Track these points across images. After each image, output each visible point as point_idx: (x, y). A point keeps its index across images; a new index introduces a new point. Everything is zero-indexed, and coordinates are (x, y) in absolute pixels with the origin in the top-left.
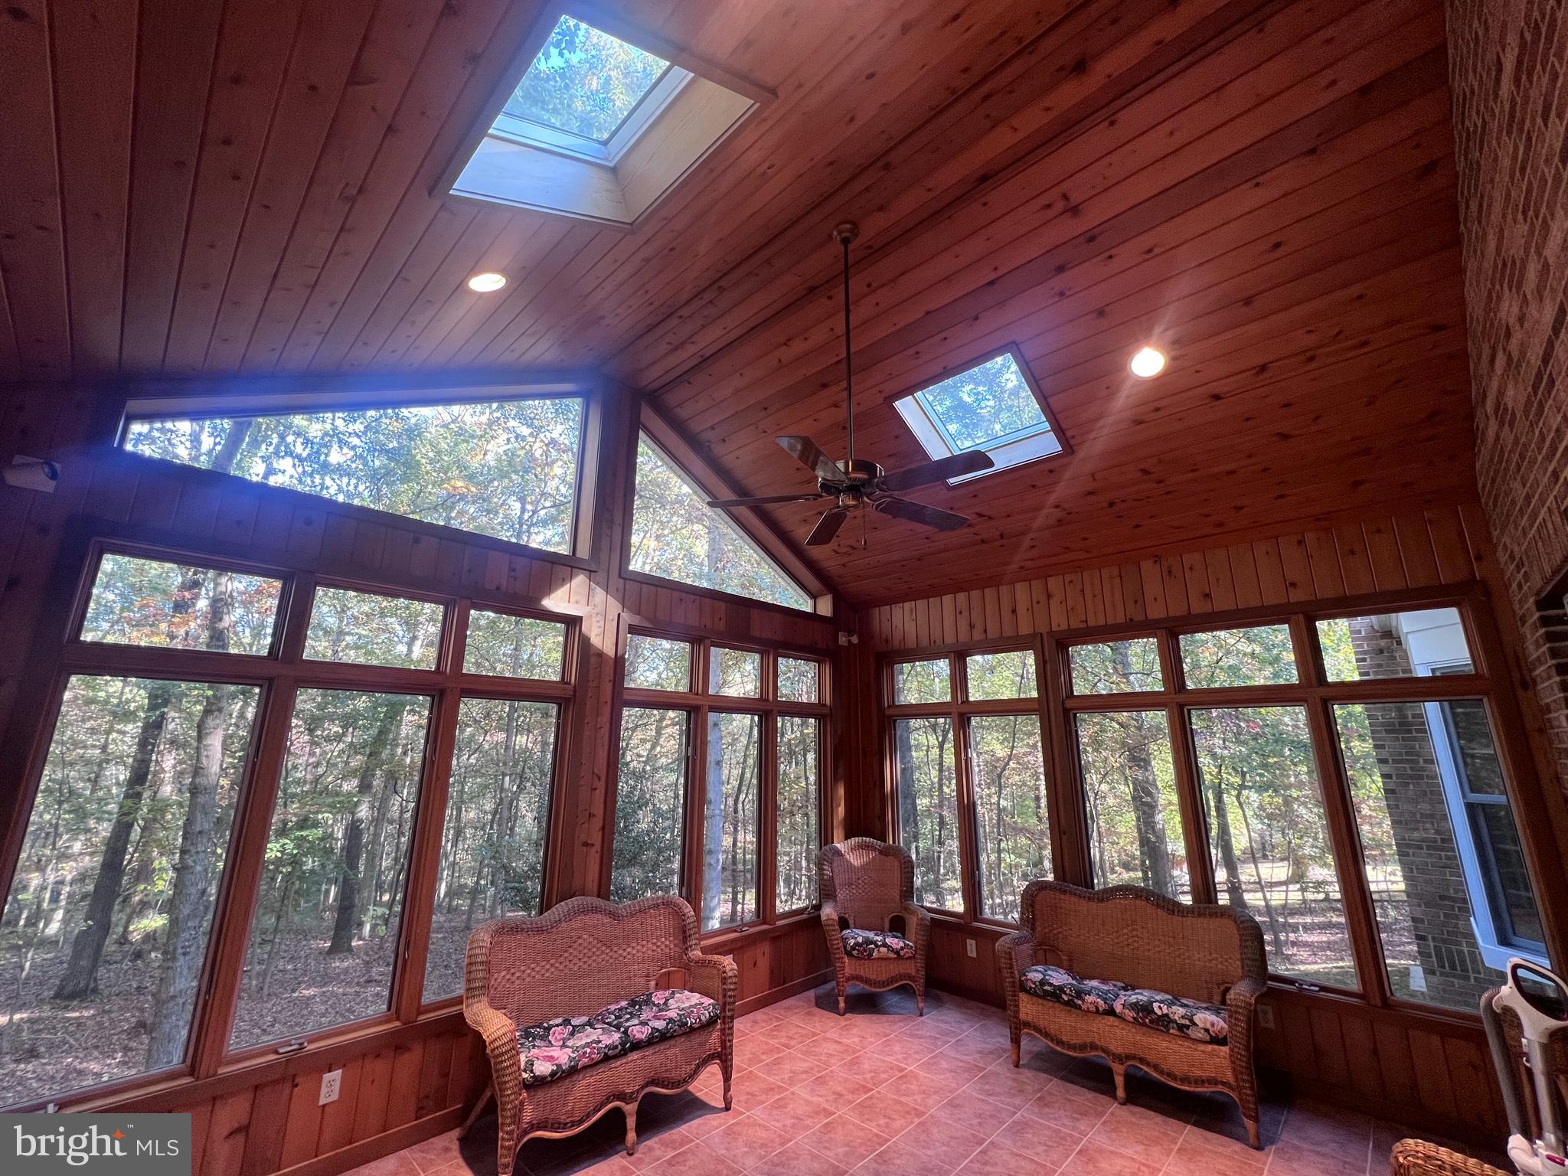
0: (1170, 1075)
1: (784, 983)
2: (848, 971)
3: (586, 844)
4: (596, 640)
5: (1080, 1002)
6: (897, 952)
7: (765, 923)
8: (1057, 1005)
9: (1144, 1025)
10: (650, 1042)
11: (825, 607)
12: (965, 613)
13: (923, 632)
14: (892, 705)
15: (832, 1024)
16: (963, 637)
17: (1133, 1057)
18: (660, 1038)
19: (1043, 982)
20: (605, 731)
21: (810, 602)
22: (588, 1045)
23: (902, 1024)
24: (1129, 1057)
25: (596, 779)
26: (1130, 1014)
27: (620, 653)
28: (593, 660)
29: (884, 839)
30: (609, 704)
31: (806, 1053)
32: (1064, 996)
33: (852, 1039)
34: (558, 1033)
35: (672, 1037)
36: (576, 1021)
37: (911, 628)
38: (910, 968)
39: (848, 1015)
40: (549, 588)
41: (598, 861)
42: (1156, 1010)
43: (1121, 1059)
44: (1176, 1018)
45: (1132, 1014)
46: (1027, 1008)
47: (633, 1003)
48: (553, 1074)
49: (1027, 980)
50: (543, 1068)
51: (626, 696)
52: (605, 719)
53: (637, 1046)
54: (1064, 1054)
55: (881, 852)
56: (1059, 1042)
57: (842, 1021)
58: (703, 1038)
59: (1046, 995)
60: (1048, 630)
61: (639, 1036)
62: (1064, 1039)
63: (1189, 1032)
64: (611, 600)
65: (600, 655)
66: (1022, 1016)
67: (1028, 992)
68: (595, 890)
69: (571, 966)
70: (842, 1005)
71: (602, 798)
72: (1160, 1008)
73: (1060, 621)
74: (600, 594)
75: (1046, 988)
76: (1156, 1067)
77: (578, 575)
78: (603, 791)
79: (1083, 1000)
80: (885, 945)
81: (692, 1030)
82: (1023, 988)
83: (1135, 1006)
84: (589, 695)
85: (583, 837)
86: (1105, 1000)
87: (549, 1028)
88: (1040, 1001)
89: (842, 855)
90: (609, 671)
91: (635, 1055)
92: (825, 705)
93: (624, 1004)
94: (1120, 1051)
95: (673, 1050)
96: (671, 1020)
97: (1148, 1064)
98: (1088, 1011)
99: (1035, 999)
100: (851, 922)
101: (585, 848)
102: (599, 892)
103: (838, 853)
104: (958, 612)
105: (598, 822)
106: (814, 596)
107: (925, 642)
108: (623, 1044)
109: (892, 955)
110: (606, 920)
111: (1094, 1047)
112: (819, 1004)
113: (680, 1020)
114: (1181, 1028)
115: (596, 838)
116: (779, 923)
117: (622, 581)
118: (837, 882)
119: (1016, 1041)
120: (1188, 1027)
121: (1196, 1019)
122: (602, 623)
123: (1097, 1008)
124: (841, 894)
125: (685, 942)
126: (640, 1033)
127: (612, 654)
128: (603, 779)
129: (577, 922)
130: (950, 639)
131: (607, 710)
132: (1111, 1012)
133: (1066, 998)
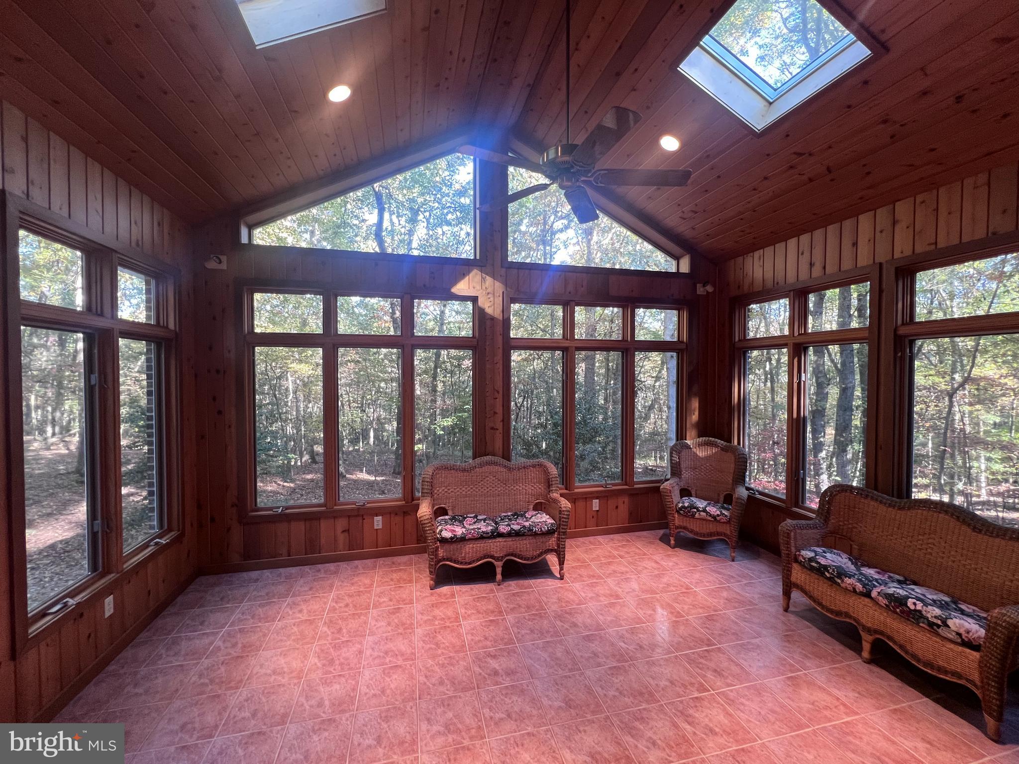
0: (914, 656)
1: (641, 522)
2: (677, 523)
3: (492, 428)
4: (489, 311)
5: (839, 581)
6: (714, 517)
7: (626, 485)
8: (821, 578)
9: (896, 613)
10: (509, 534)
11: (685, 267)
12: (807, 254)
13: (769, 275)
14: (744, 339)
15: (662, 552)
16: (804, 275)
17: (882, 633)
18: (518, 534)
19: (811, 560)
20: (500, 366)
21: (674, 263)
22: (474, 529)
23: (712, 563)
24: (876, 632)
25: (496, 393)
26: (883, 601)
27: (506, 317)
28: (488, 323)
29: (729, 440)
30: (501, 349)
31: (630, 563)
32: (826, 573)
33: (668, 563)
34: (470, 520)
35: (523, 535)
36: (480, 517)
37: (758, 274)
38: (727, 529)
39: (676, 549)
40: (455, 282)
41: (501, 438)
42: (909, 604)
43: (869, 631)
44: (929, 616)
45: (885, 601)
46: (798, 575)
47: (515, 514)
48: (451, 538)
49: (799, 555)
50: (447, 534)
51: (513, 344)
52: (499, 357)
53: (501, 535)
54: (822, 613)
55: (722, 449)
56: (820, 604)
57: (670, 551)
58: (544, 540)
59: (812, 569)
60: (889, 257)
61: (502, 530)
62: (824, 603)
63: (940, 631)
64: (497, 284)
65: (493, 319)
66: (793, 579)
67: (800, 563)
68: (501, 453)
69: (482, 490)
70: (672, 542)
71: (501, 403)
72: (915, 604)
73: (903, 248)
74: (489, 280)
75: (813, 564)
76: (901, 647)
77: (472, 270)
78: (501, 399)
79: (843, 581)
80: (704, 511)
81: (536, 534)
82: (796, 560)
83: (888, 596)
84: (488, 343)
85: (491, 425)
86: (864, 586)
87: (465, 518)
88: (809, 572)
89: (690, 448)
90: (499, 329)
91: (500, 539)
92: (683, 342)
93: (509, 514)
94: (869, 625)
95: (525, 542)
96: (524, 527)
97: (895, 642)
98: (846, 589)
99: (805, 570)
100: (693, 492)
101: (493, 431)
102: (503, 455)
103: (688, 447)
104: (799, 253)
105: (499, 417)
106: (677, 258)
107: (769, 284)
108: (492, 532)
109: (710, 518)
110: (503, 469)
111: (847, 615)
112: (661, 539)
113: (529, 528)
114: (931, 625)
115: (499, 426)
116: (636, 486)
117: (504, 270)
118: (683, 465)
119: (787, 594)
120: (939, 626)
121: (950, 622)
122: (492, 299)
123: (854, 589)
124: (686, 475)
125: (549, 488)
126: (503, 528)
127: (501, 318)
128: (501, 392)
129: (486, 469)
130: (791, 278)
131: (500, 352)
132: (868, 595)
133: (828, 575)
